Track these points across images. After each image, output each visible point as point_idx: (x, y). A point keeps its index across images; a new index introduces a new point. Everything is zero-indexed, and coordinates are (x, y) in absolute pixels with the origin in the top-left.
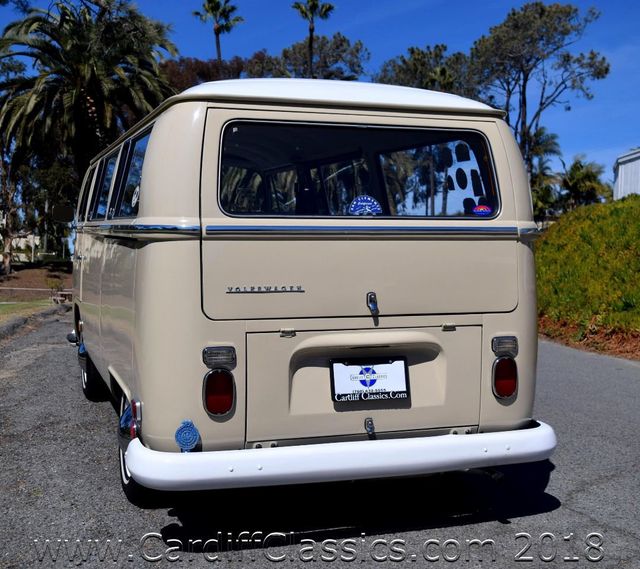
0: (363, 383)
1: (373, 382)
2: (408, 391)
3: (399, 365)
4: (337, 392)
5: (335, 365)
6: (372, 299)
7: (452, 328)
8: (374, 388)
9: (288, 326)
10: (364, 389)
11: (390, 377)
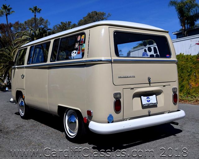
0: (148, 101)
1: (149, 101)
2: (157, 103)
3: (155, 96)
4: (143, 104)
5: (142, 97)
6: (149, 79)
7: (164, 86)
8: (150, 102)
9: (132, 86)
10: (148, 103)
11: (153, 99)
